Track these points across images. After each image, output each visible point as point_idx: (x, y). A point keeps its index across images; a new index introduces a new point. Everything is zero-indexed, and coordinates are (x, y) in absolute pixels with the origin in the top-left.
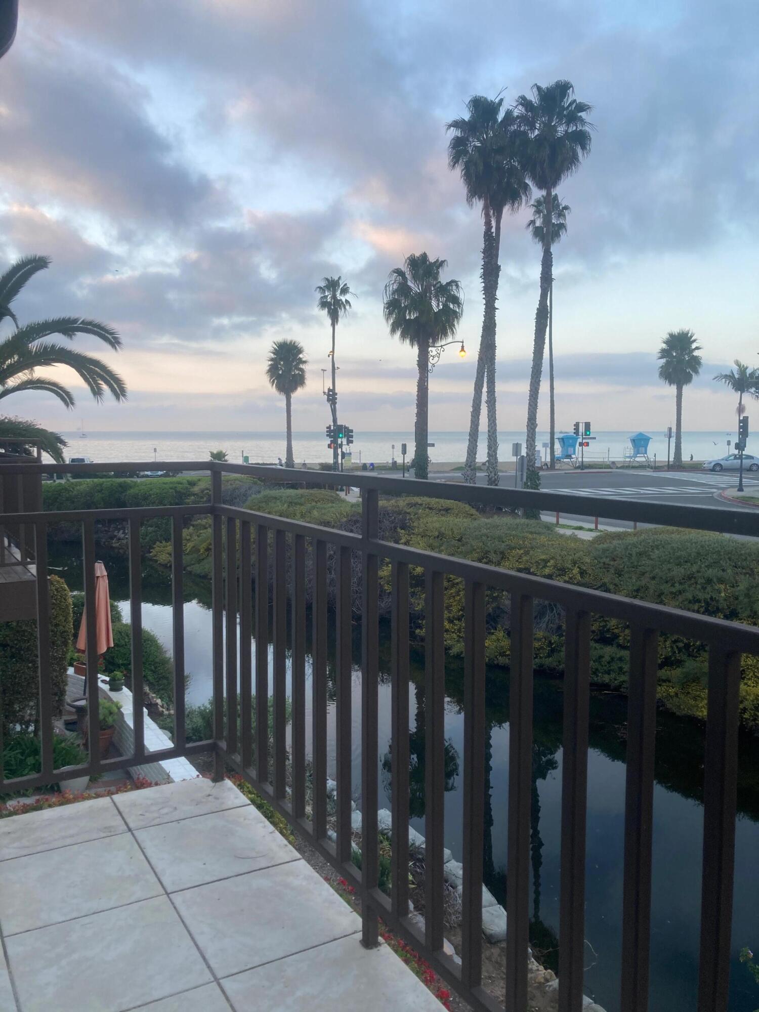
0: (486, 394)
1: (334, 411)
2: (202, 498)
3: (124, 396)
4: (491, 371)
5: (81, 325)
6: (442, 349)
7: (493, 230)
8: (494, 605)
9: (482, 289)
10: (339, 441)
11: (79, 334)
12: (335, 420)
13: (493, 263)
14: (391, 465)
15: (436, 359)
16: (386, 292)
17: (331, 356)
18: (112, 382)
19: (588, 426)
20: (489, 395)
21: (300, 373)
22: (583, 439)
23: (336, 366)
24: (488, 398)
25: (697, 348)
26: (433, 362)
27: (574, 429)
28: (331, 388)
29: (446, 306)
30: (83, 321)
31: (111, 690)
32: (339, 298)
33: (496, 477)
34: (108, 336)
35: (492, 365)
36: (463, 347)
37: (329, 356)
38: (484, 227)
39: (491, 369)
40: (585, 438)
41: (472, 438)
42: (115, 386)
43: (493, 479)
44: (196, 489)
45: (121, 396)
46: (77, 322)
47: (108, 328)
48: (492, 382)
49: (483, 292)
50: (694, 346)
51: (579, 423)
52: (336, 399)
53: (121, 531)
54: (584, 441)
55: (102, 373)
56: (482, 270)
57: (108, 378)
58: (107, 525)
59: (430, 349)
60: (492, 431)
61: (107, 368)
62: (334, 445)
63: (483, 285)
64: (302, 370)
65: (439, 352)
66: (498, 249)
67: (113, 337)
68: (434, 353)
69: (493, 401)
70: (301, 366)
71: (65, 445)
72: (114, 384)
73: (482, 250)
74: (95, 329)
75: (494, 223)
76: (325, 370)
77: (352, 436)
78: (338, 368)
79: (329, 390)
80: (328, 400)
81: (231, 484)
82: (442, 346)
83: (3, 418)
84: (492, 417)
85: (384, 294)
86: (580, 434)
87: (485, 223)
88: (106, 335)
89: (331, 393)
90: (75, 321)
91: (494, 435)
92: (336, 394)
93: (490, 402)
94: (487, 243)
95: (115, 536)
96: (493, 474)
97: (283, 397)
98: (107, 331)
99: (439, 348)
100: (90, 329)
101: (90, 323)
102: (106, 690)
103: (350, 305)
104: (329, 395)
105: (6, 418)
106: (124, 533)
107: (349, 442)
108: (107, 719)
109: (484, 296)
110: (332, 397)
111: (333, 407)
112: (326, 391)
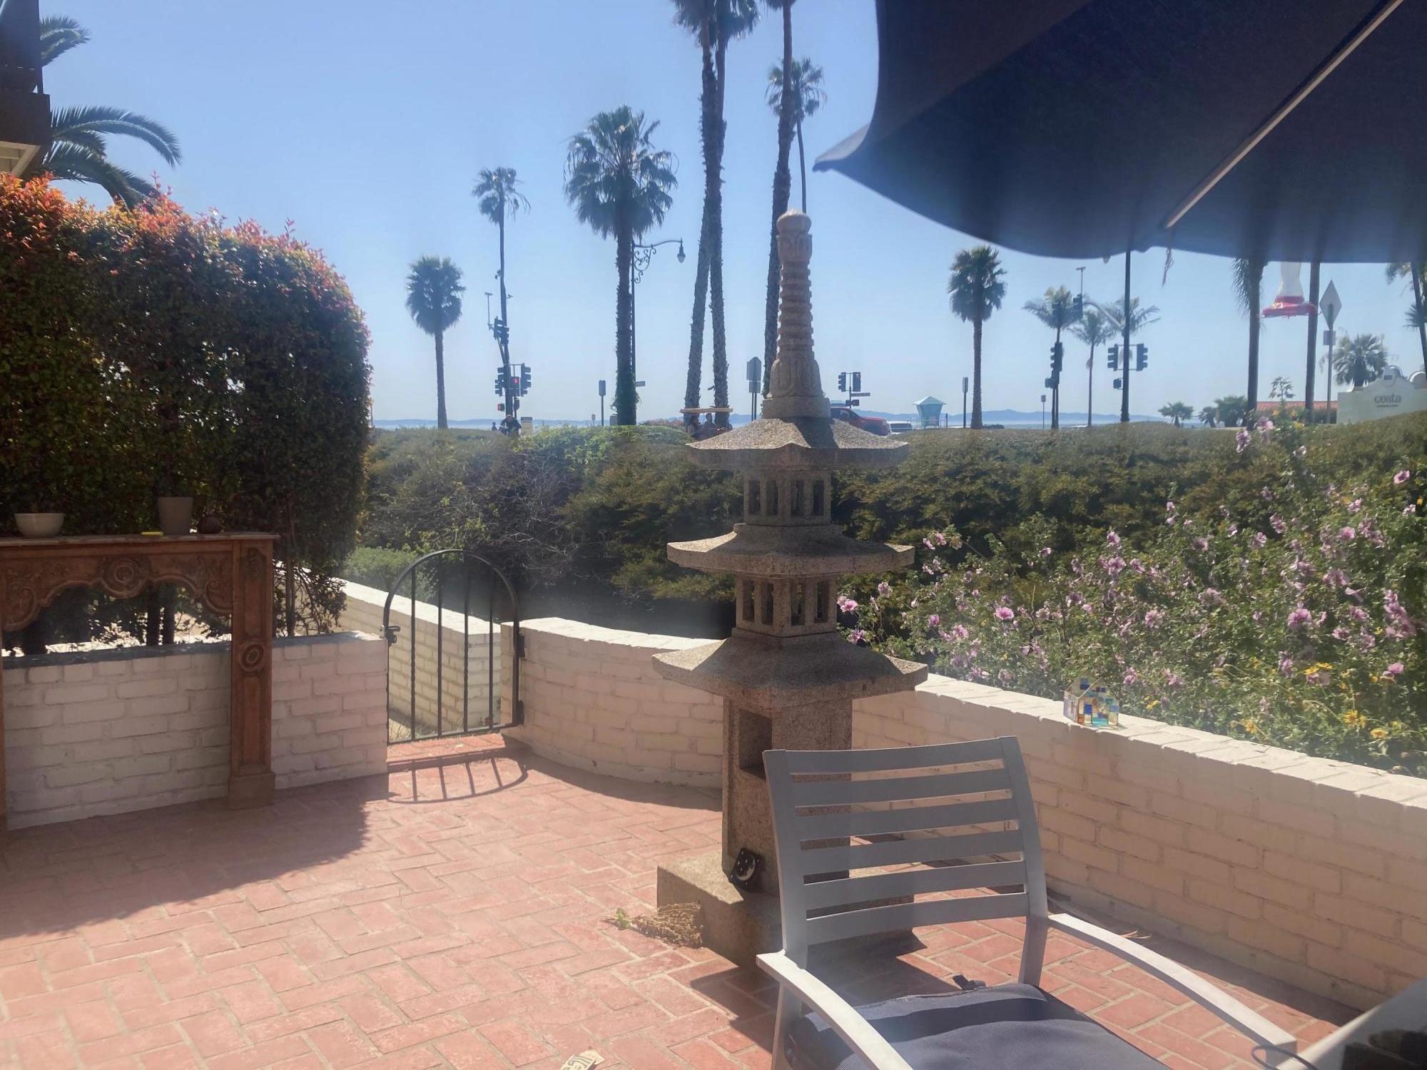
0: (711, 295)
1: (505, 354)
6: (653, 251)
7: (715, 68)
9: (702, 149)
12: (506, 370)
13: (715, 114)
15: (645, 264)
17: (499, 278)
19: (857, 378)
20: (715, 297)
21: (455, 305)
22: (851, 395)
23: (507, 293)
24: (713, 301)
25: (1000, 272)
26: (640, 268)
27: (840, 382)
28: (500, 319)
29: (652, 184)
36: (681, 249)
37: (496, 277)
38: (702, 64)
40: (854, 395)
49: (703, 154)
50: (996, 270)
51: (845, 373)
52: (507, 335)
54: (853, 398)
59: (636, 249)
63: (703, 144)
64: (456, 300)
65: (648, 254)
68: (642, 256)
69: (719, 304)
70: (455, 294)
73: (700, 98)
76: (491, 294)
78: (510, 296)
79: (497, 321)
80: (496, 336)
82: (652, 246)
84: (718, 325)
86: (847, 388)
87: (703, 57)
89: (500, 326)
92: (508, 328)
93: (716, 306)
94: (706, 86)
97: (431, 340)
99: (649, 249)
101: (138, 120)
104: (496, 329)
110: (501, 332)
111: (503, 348)
112: (492, 322)
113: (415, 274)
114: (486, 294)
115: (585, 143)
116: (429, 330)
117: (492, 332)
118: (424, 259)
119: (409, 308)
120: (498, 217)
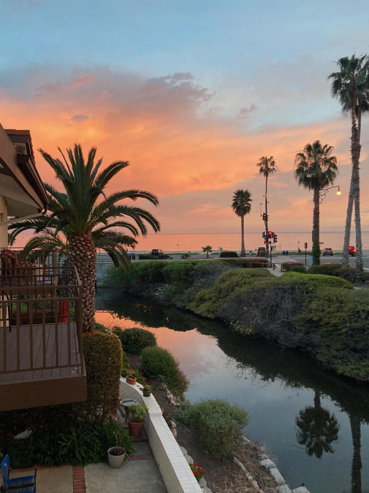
0: (355, 216)
1: (266, 225)
2: (199, 272)
3: (159, 230)
4: (357, 203)
5: (140, 194)
6: (327, 191)
7: (357, 126)
8: (364, 343)
9: (351, 158)
10: (269, 240)
11: (139, 198)
12: (267, 229)
13: (357, 144)
14: (297, 252)
15: (324, 196)
16: (295, 164)
17: (265, 196)
18: (153, 223)
20: (356, 217)
21: (249, 206)
23: (267, 201)
24: (356, 218)
26: (322, 198)
28: (265, 213)
29: (329, 170)
30: (141, 191)
31: (144, 395)
32: (269, 167)
33: (361, 263)
34: (153, 199)
35: (358, 200)
36: (339, 189)
37: (264, 196)
38: (352, 125)
39: (357, 202)
41: (346, 240)
42: (155, 225)
43: (360, 264)
44: (196, 267)
45: (157, 230)
46: (138, 192)
47: (153, 195)
48: (358, 209)
49: (352, 160)
52: (267, 218)
53: (160, 287)
55: (149, 218)
56: (351, 148)
57: (152, 221)
58: (154, 284)
59: (320, 191)
60: (358, 237)
61: (152, 216)
62: (267, 242)
64: (249, 204)
65: (325, 192)
66: (359, 136)
67: (155, 200)
68: (323, 193)
69: (358, 220)
70: (249, 202)
71: (137, 243)
72: (154, 224)
73: (351, 138)
74: (147, 195)
75: (357, 122)
76: (262, 204)
77: (276, 238)
78: (269, 202)
79: (264, 214)
80: (264, 219)
81: (213, 265)
82: (327, 189)
83: (110, 231)
84: (358, 229)
85: (294, 165)
87: (352, 122)
88: (152, 198)
89: (265, 215)
90: (137, 192)
91: (360, 239)
92: (268, 216)
93: (357, 220)
94: (354, 133)
95: (158, 290)
96: (359, 261)
97: (240, 218)
98: (152, 197)
99: (326, 190)
100: (144, 196)
101: (144, 193)
102: (141, 395)
103: (275, 171)
104: (264, 217)
105: (111, 231)
106: (161, 288)
107: (275, 241)
108: (140, 417)
109: (352, 162)
110: (265, 217)
111: (266, 222)
112: (262, 214)
113: (236, 196)
114: (260, 204)
115: (302, 155)
116: (239, 215)
117: (262, 217)
118: (238, 191)
119: (233, 207)
120: (266, 174)
